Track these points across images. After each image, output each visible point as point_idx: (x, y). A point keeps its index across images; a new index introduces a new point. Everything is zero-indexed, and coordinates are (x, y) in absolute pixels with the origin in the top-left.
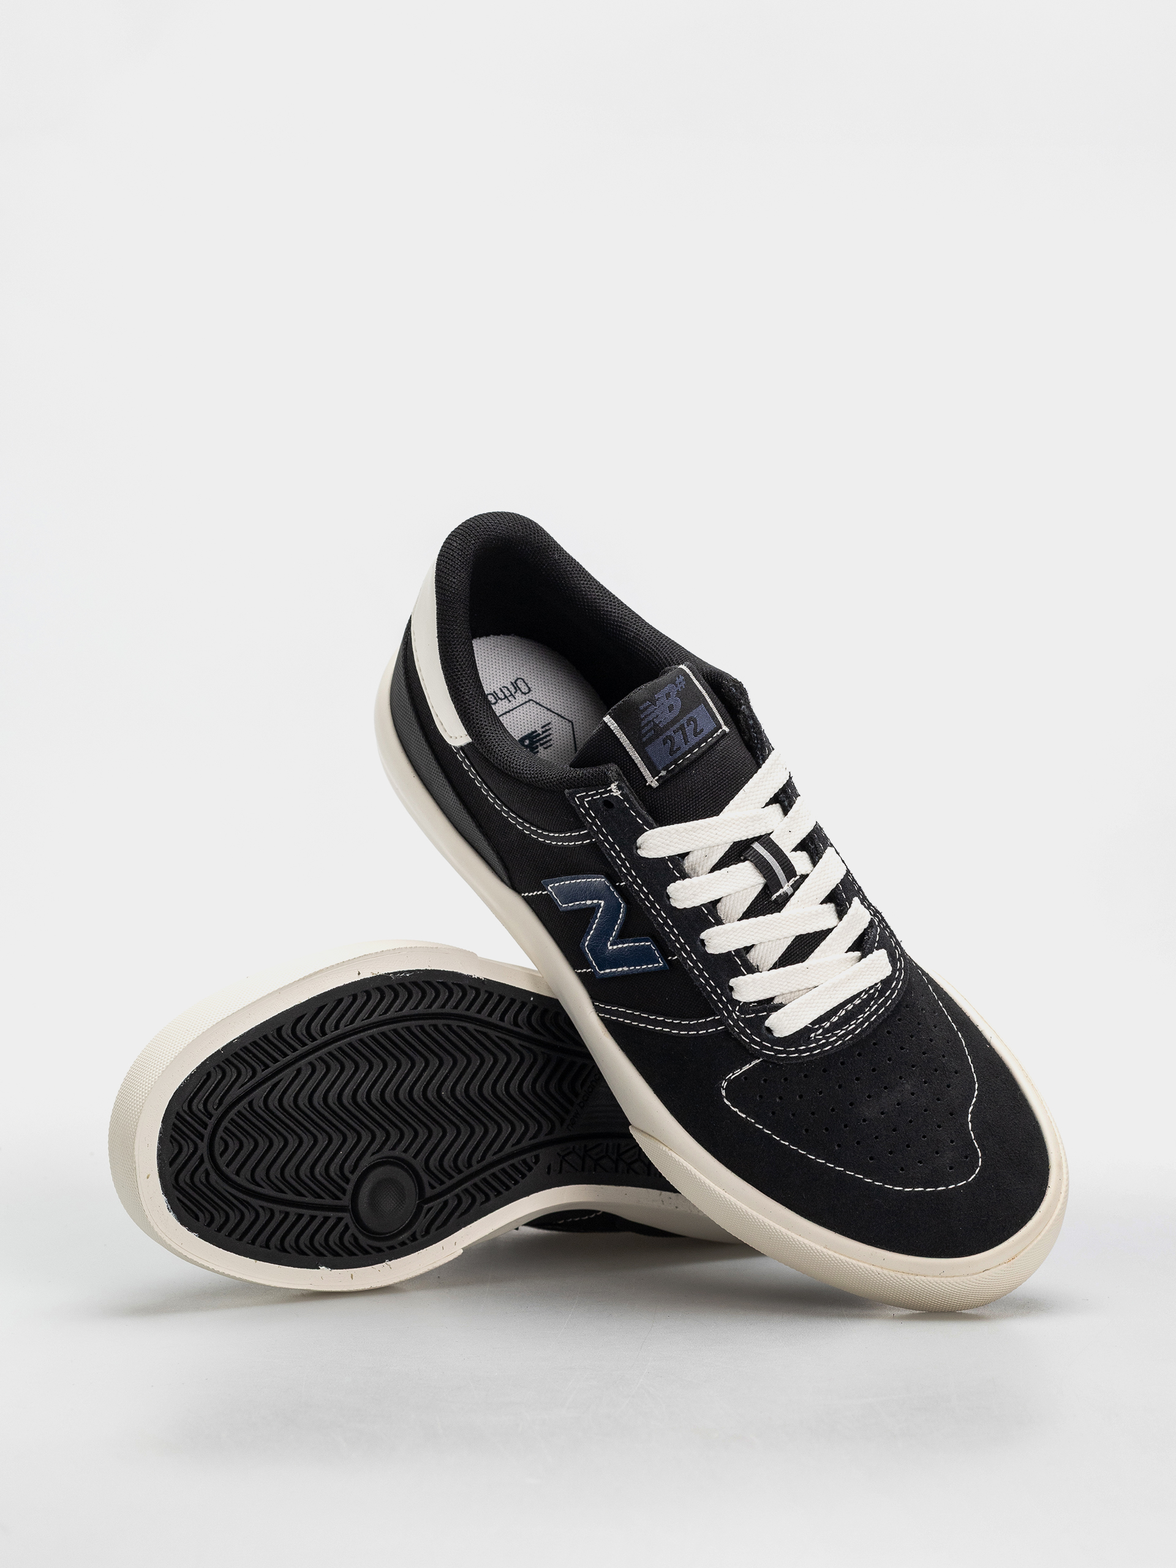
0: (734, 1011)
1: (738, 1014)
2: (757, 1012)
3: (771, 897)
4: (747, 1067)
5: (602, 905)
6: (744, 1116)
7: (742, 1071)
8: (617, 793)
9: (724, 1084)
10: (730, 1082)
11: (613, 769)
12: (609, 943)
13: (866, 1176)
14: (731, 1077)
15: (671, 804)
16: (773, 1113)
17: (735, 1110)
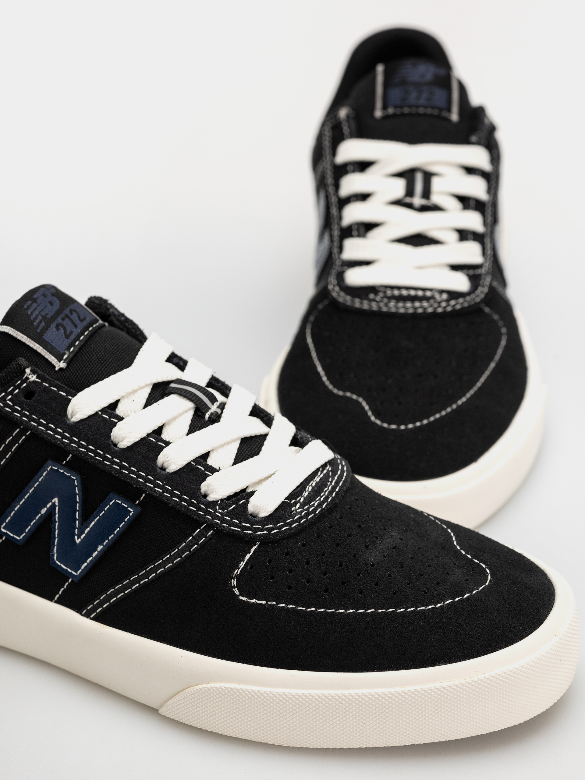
0: (216, 511)
1: (220, 511)
2: (236, 503)
3: (204, 418)
4: (248, 556)
5: (57, 504)
6: (264, 602)
7: (245, 561)
8: (33, 378)
9: (234, 582)
10: (238, 577)
11: (22, 361)
12: (76, 537)
13: (397, 607)
14: (237, 572)
15: (84, 374)
16: (290, 588)
17: (254, 601)
